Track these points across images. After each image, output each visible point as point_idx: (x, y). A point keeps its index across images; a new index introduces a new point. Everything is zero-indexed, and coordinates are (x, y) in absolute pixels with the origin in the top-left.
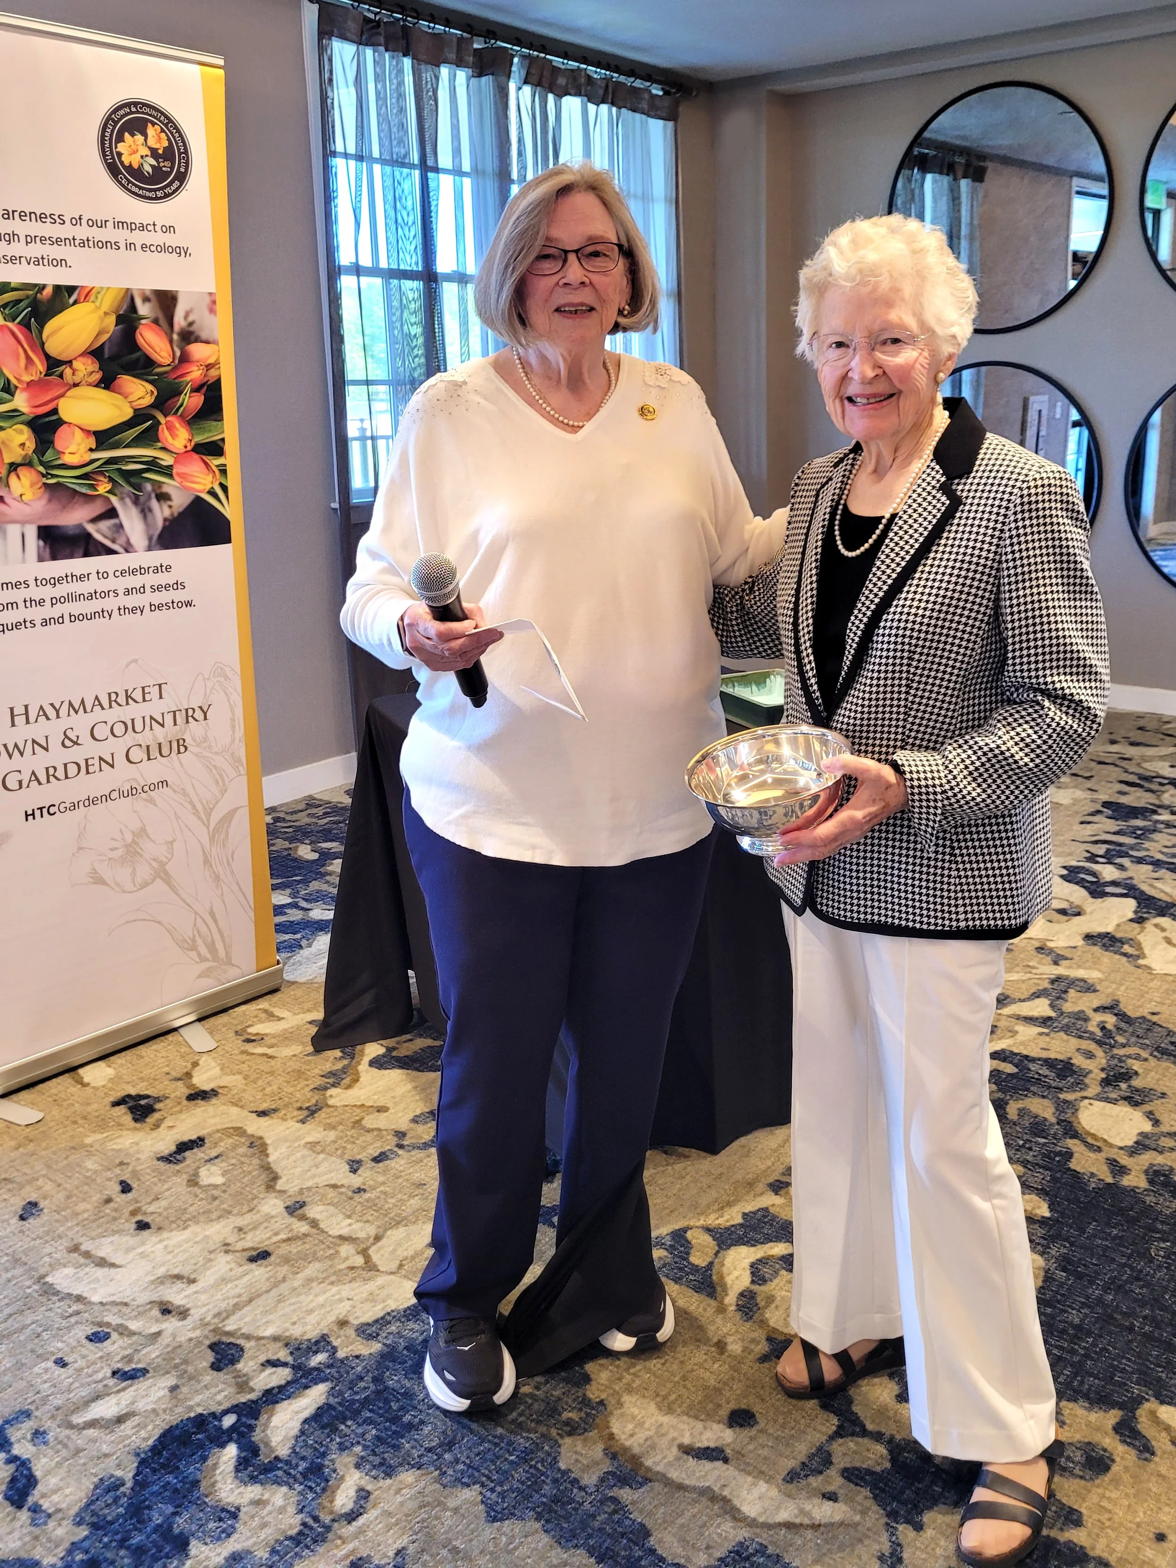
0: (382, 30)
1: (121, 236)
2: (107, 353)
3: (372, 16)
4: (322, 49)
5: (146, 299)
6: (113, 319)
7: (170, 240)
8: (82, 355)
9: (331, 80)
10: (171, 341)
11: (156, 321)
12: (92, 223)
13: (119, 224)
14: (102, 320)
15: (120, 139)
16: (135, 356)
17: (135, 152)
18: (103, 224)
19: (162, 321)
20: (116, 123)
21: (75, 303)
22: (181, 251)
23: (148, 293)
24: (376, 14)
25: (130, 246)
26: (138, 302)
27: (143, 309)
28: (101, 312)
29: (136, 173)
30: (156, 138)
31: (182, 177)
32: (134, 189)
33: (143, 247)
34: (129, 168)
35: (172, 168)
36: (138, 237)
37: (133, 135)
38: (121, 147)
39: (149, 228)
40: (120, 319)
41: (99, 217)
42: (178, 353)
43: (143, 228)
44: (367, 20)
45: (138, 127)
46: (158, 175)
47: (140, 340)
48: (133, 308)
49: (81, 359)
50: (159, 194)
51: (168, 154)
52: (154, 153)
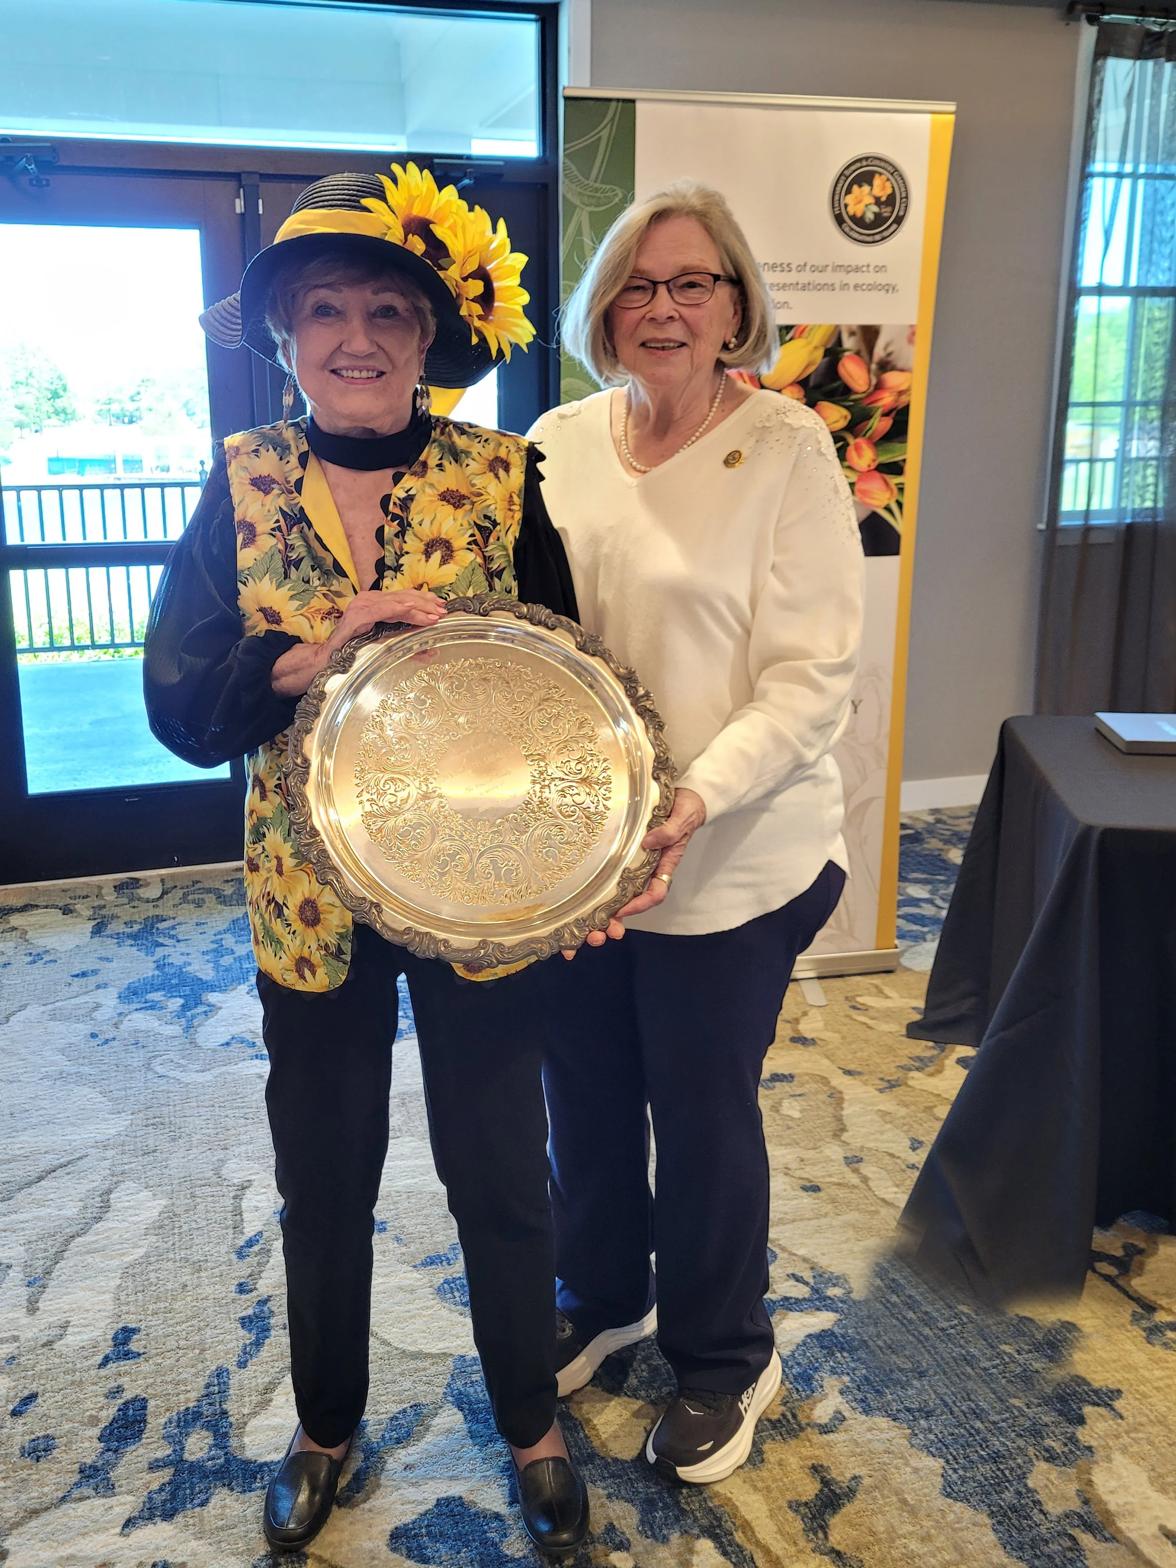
0: (1164, 41)
1: (837, 278)
2: (812, 383)
3: (1156, 29)
4: (1095, 72)
5: (852, 334)
6: (820, 353)
7: (881, 279)
8: (792, 384)
9: (1099, 101)
10: (869, 371)
11: (858, 353)
12: (814, 269)
13: (838, 268)
14: (811, 353)
15: (849, 191)
16: (835, 385)
17: (860, 202)
18: (823, 270)
19: (864, 353)
20: (847, 177)
21: (791, 339)
22: (889, 288)
23: (854, 329)
24: (1162, 25)
25: (844, 286)
26: (845, 337)
27: (848, 343)
28: (811, 347)
29: (859, 221)
30: (881, 187)
31: (899, 220)
32: (856, 235)
33: (856, 287)
34: (853, 218)
35: (892, 212)
36: (853, 279)
37: (860, 186)
38: (849, 199)
39: (864, 269)
40: (827, 353)
41: (820, 263)
42: (874, 381)
43: (857, 269)
44: (1149, 34)
45: (866, 178)
46: (879, 220)
47: (841, 370)
48: (839, 342)
49: (790, 388)
50: (878, 237)
51: (891, 200)
52: (878, 201)
